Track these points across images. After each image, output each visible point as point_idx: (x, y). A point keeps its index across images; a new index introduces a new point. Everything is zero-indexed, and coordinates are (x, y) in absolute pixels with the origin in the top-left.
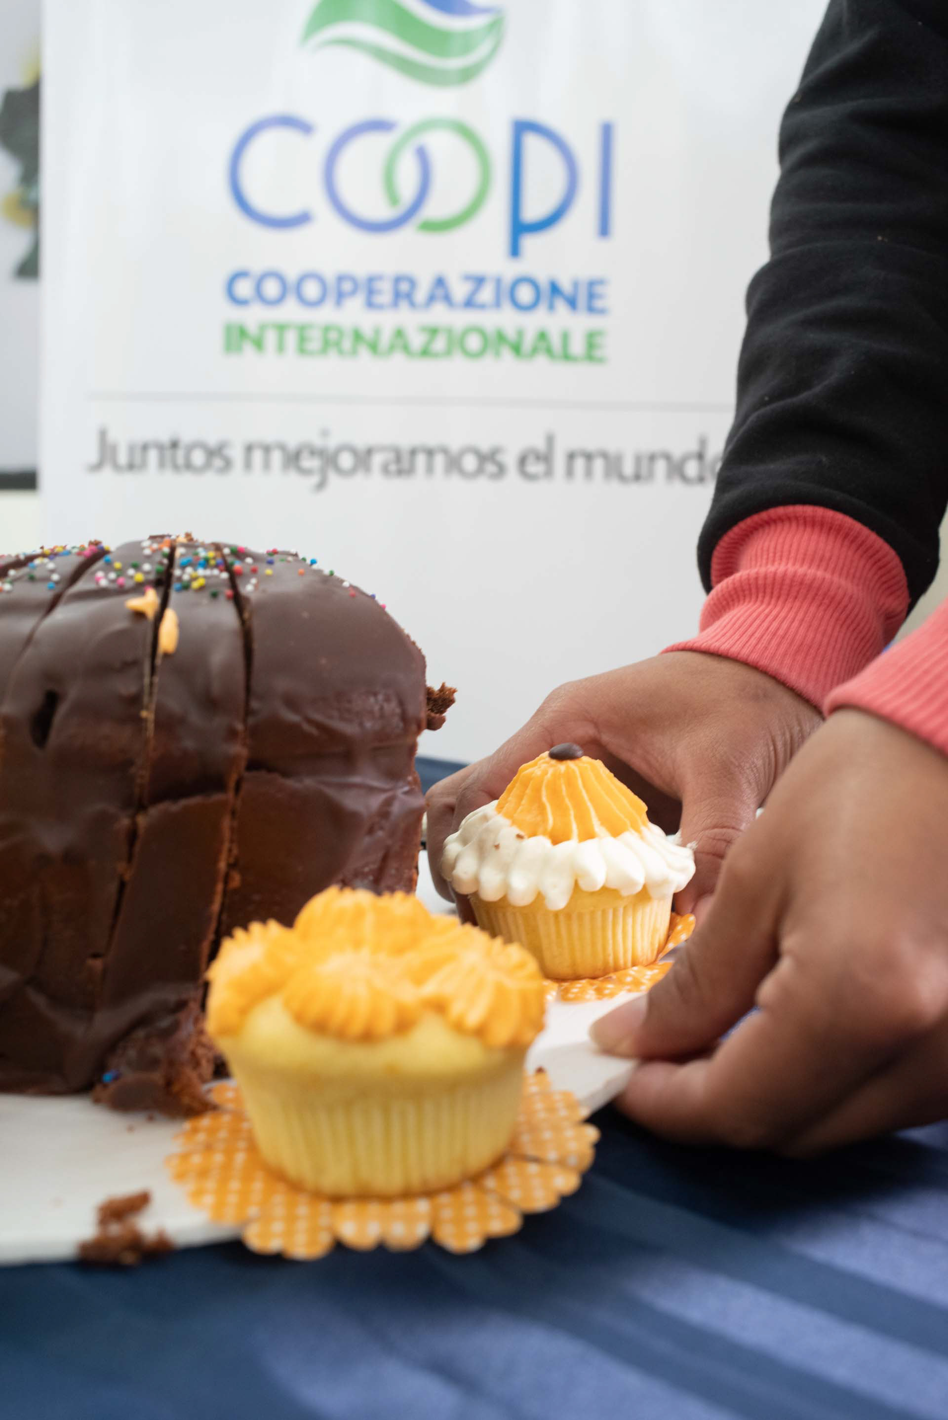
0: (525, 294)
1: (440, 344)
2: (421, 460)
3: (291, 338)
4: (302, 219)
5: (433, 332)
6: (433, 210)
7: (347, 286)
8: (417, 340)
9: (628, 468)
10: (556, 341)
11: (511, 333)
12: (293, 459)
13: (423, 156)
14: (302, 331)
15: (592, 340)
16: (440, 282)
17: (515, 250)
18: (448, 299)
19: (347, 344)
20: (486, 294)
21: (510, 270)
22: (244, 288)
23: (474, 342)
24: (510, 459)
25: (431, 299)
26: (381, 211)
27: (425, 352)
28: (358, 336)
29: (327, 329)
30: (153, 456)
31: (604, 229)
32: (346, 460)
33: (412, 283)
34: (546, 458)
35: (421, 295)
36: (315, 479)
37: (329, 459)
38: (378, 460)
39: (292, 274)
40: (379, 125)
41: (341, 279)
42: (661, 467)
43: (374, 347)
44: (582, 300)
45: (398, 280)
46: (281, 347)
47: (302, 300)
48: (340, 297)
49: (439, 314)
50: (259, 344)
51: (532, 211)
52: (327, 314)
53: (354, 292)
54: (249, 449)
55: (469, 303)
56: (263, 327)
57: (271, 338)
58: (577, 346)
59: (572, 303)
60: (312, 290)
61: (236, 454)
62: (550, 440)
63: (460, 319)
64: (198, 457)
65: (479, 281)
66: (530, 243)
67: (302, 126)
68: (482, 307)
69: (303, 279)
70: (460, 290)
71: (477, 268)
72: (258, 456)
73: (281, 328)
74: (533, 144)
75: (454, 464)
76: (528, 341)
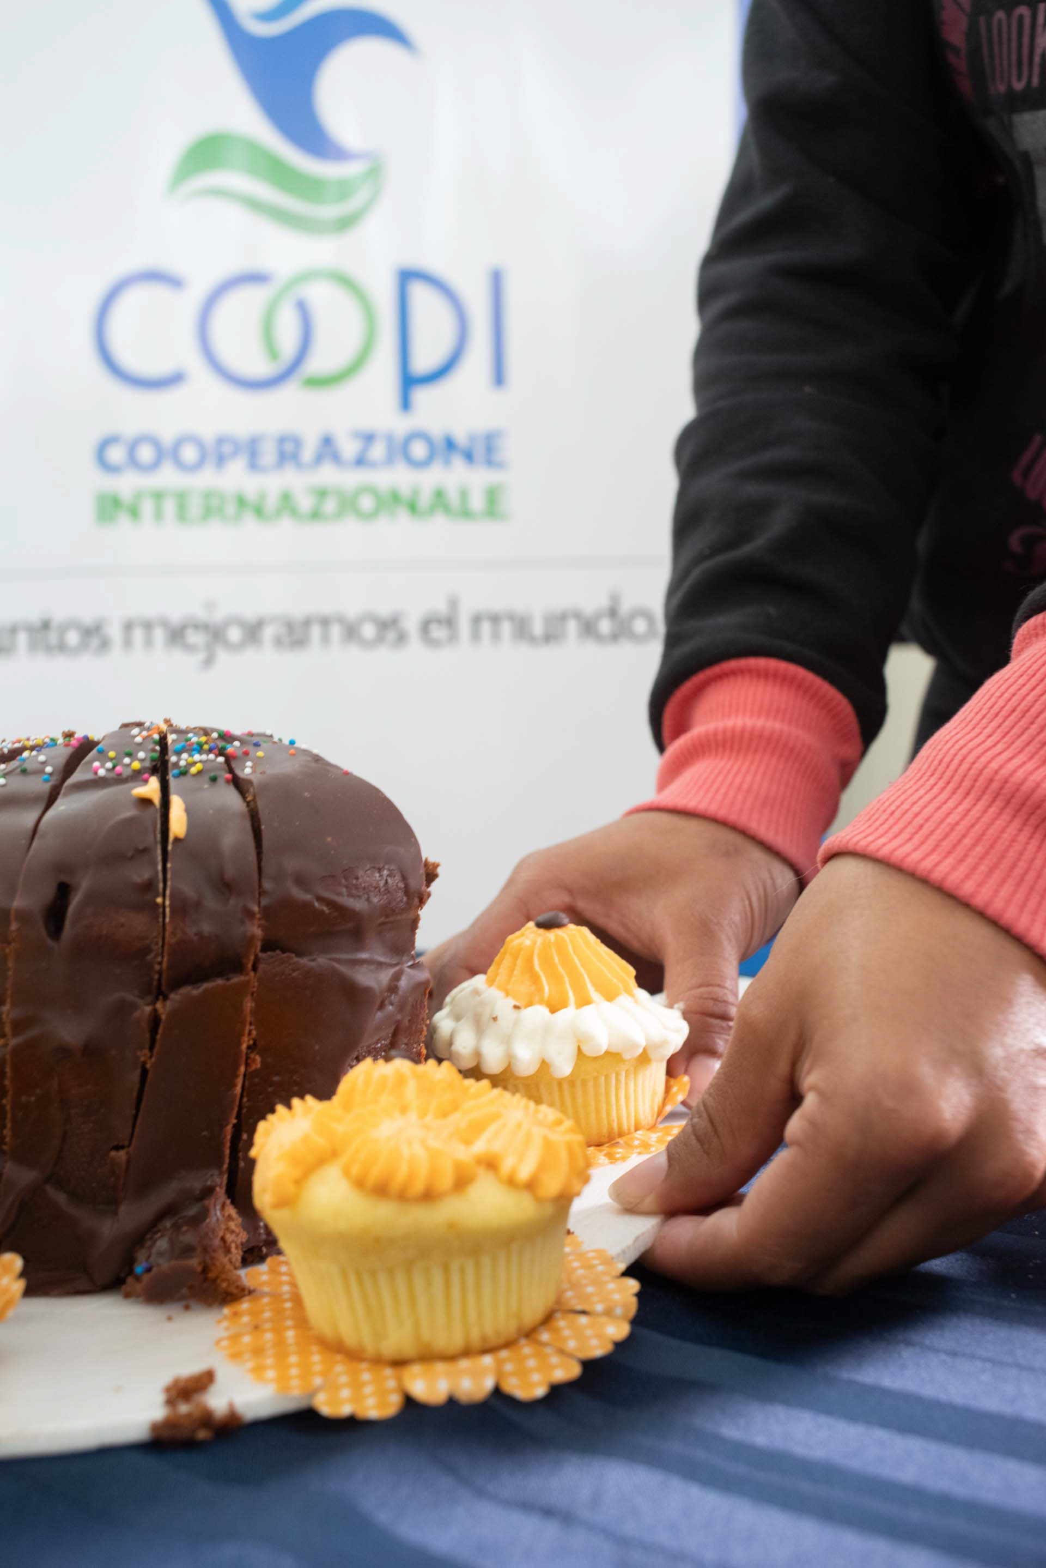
0: (419, 450)
1: (330, 506)
2: (316, 631)
3: (169, 506)
4: (174, 380)
5: (322, 494)
6: (317, 364)
7: (227, 449)
8: (305, 503)
9: (538, 628)
10: (453, 497)
11: (405, 491)
12: (176, 635)
13: (303, 310)
14: (182, 498)
15: (493, 496)
16: (327, 441)
17: (406, 404)
18: (336, 458)
19: (230, 509)
20: (378, 451)
21: (401, 425)
22: (116, 454)
23: (367, 503)
24: (411, 625)
25: (319, 459)
26: (261, 368)
27: (316, 515)
28: (241, 502)
29: (208, 495)
30: (22, 639)
31: (499, 377)
32: (235, 634)
33: (298, 442)
34: (449, 622)
35: (308, 454)
36: (201, 656)
37: (216, 634)
38: (269, 633)
39: (168, 436)
40: (256, 278)
41: (221, 441)
42: (572, 626)
43: (259, 511)
44: (479, 452)
45: (282, 440)
46: (159, 515)
47: (180, 464)
48: (221, 460)
49: (328, 475)
50: (134, 513)
51: (423, 362)
52: (207, 479)
53: (235, 454)
54: (128, 627)
55: (361, 461)
56: (139, 496)
57: (147, 507)
58: (477, 502)
59: (469, 456)
60: (189, 454)
61: (114, 632)
62: (453, 603)
63: (350, 479)
64: (73, 638)
65: (368, 438)
66: (421, 396)
67: (172, 281)
68: (373, 465)
69: (179, 443)
70: (349, 448)
71: (368, 423)
72: (138, 634)
73: (158, 496)
74: (420, 294)
75: (351, 632)
76: (425, 499)
